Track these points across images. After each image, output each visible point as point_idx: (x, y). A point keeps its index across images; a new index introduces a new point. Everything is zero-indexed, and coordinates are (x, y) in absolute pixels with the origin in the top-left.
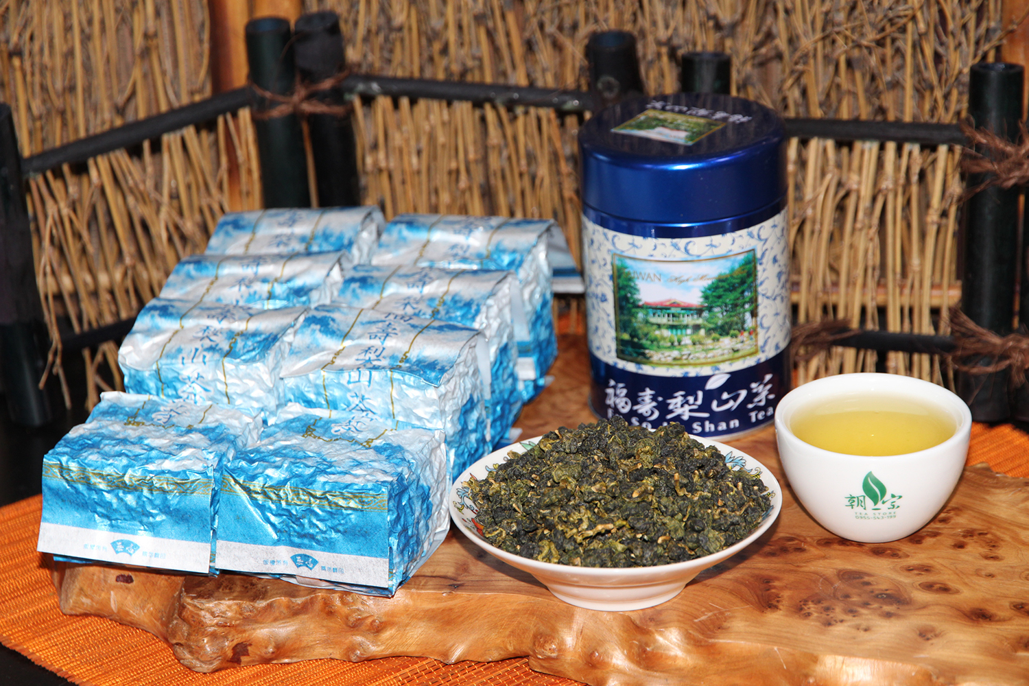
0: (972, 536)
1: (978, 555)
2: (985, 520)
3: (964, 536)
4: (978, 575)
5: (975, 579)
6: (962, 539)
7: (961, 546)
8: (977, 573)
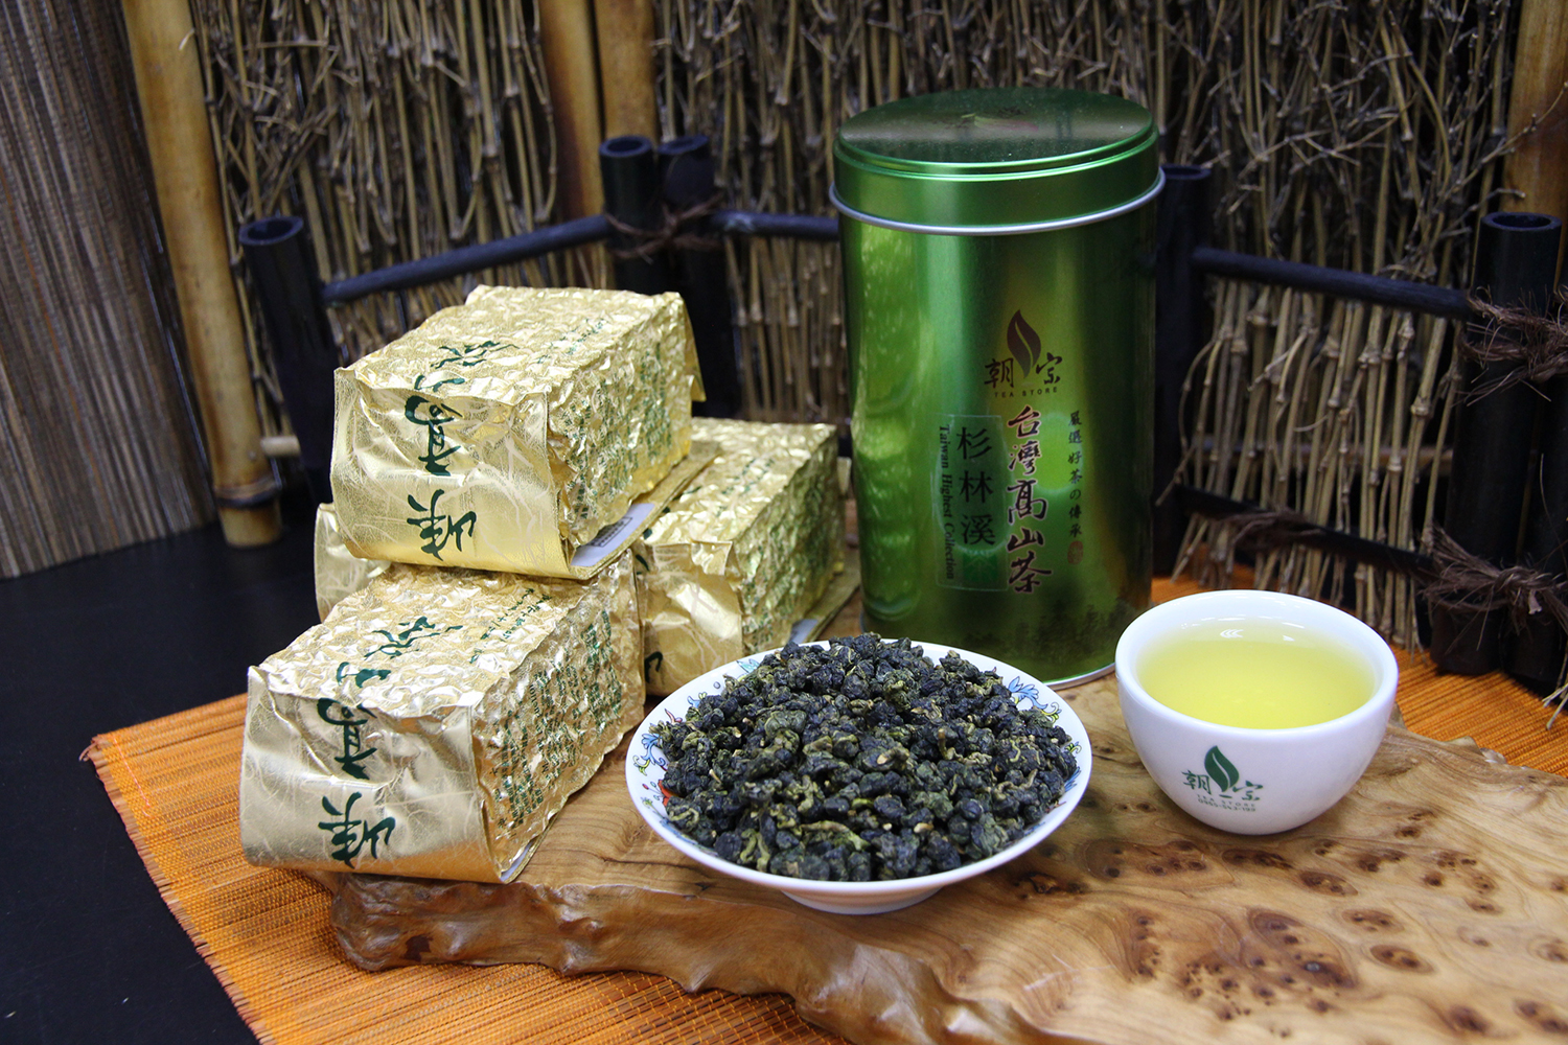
0: (1452, 864)
1: (1461, 901)
2: (1470, 837)
3: (1441, 864)
4: (1463, 940)
5: (1457, 946)
6: (1437, 869)
7: (1435, 881)
8: (1460, 934)
